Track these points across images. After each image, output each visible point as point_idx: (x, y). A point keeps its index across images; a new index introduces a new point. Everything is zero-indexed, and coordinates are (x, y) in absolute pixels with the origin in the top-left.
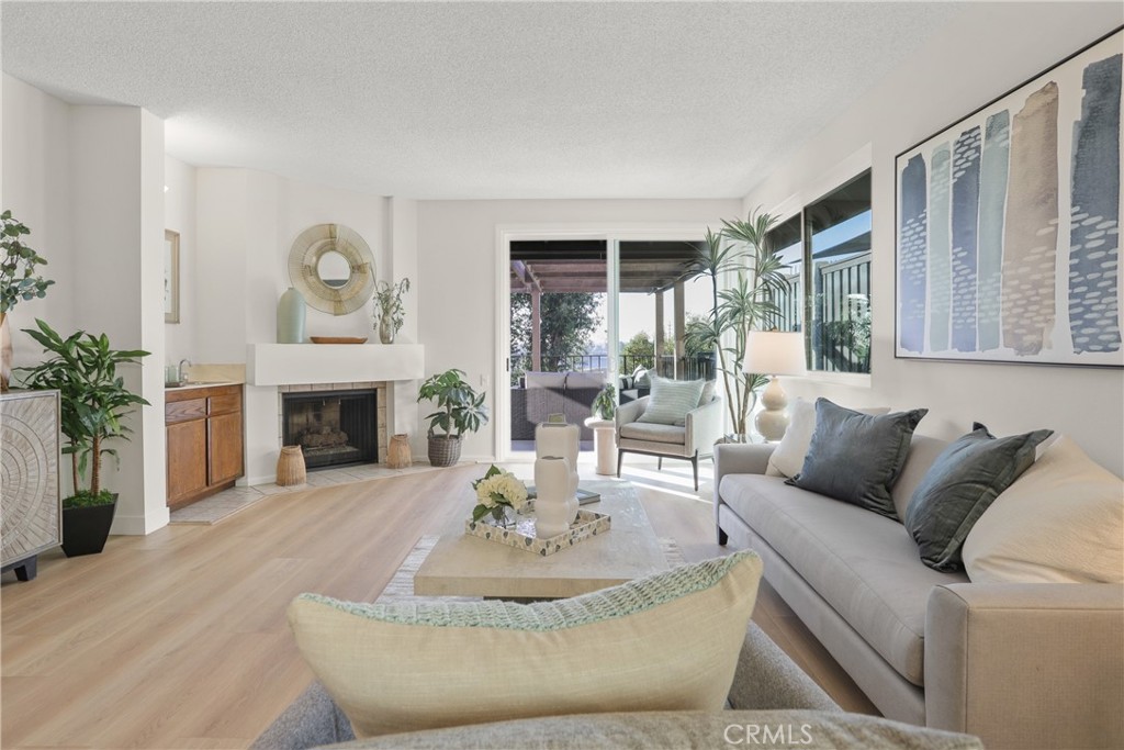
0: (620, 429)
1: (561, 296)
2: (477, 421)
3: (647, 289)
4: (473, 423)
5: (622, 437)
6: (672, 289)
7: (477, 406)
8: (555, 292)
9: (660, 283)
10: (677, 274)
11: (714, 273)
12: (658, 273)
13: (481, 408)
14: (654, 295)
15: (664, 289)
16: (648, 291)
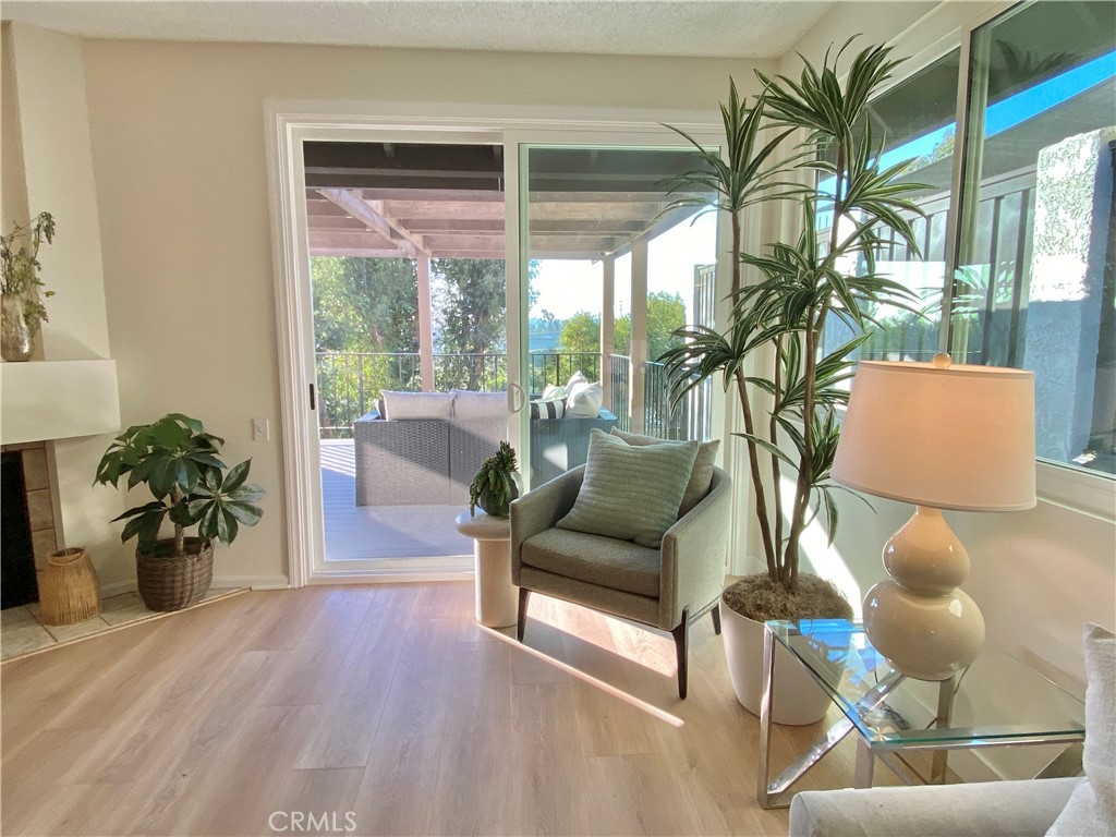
0: (519, 549)
1: (486, 264)
2: (232, 522)
3: (591, 253)
4: (222, 525)
5: (525, 565)
6: (630, 254)
7: (230, 490)
8: (478, 260)
9: (610, 244)
10: (638, 225)
11: (736, 204)
12: (607, 225)
13: (241, 495)
14: (600, 264)
15: (617, 255)
16: (594, 258)
